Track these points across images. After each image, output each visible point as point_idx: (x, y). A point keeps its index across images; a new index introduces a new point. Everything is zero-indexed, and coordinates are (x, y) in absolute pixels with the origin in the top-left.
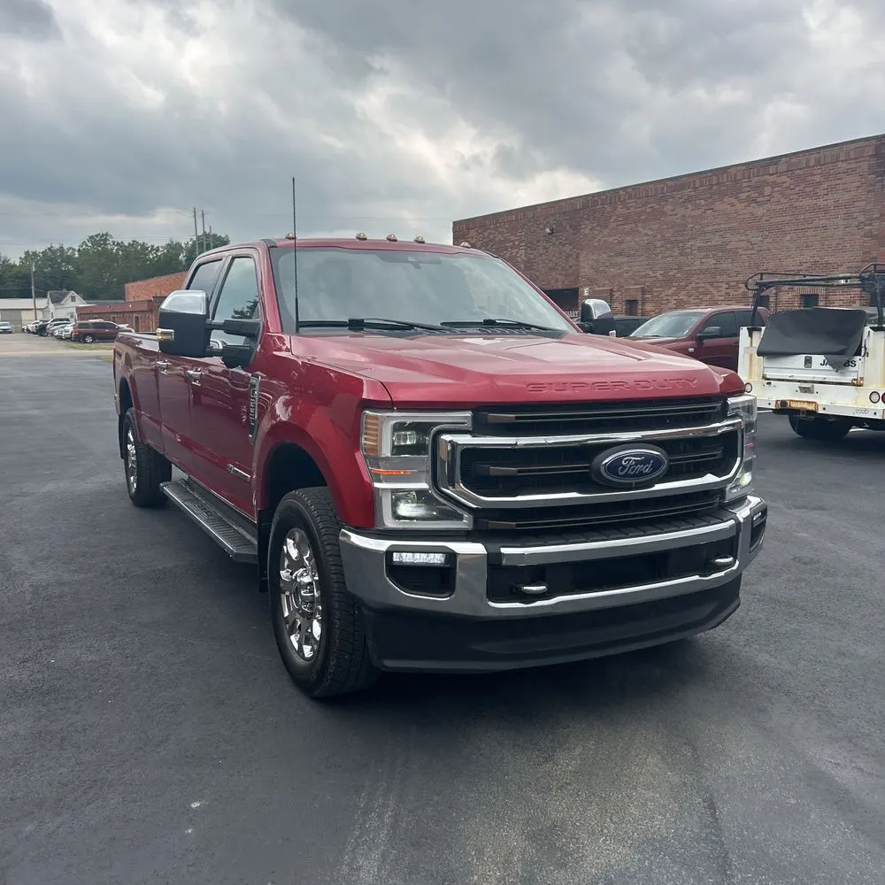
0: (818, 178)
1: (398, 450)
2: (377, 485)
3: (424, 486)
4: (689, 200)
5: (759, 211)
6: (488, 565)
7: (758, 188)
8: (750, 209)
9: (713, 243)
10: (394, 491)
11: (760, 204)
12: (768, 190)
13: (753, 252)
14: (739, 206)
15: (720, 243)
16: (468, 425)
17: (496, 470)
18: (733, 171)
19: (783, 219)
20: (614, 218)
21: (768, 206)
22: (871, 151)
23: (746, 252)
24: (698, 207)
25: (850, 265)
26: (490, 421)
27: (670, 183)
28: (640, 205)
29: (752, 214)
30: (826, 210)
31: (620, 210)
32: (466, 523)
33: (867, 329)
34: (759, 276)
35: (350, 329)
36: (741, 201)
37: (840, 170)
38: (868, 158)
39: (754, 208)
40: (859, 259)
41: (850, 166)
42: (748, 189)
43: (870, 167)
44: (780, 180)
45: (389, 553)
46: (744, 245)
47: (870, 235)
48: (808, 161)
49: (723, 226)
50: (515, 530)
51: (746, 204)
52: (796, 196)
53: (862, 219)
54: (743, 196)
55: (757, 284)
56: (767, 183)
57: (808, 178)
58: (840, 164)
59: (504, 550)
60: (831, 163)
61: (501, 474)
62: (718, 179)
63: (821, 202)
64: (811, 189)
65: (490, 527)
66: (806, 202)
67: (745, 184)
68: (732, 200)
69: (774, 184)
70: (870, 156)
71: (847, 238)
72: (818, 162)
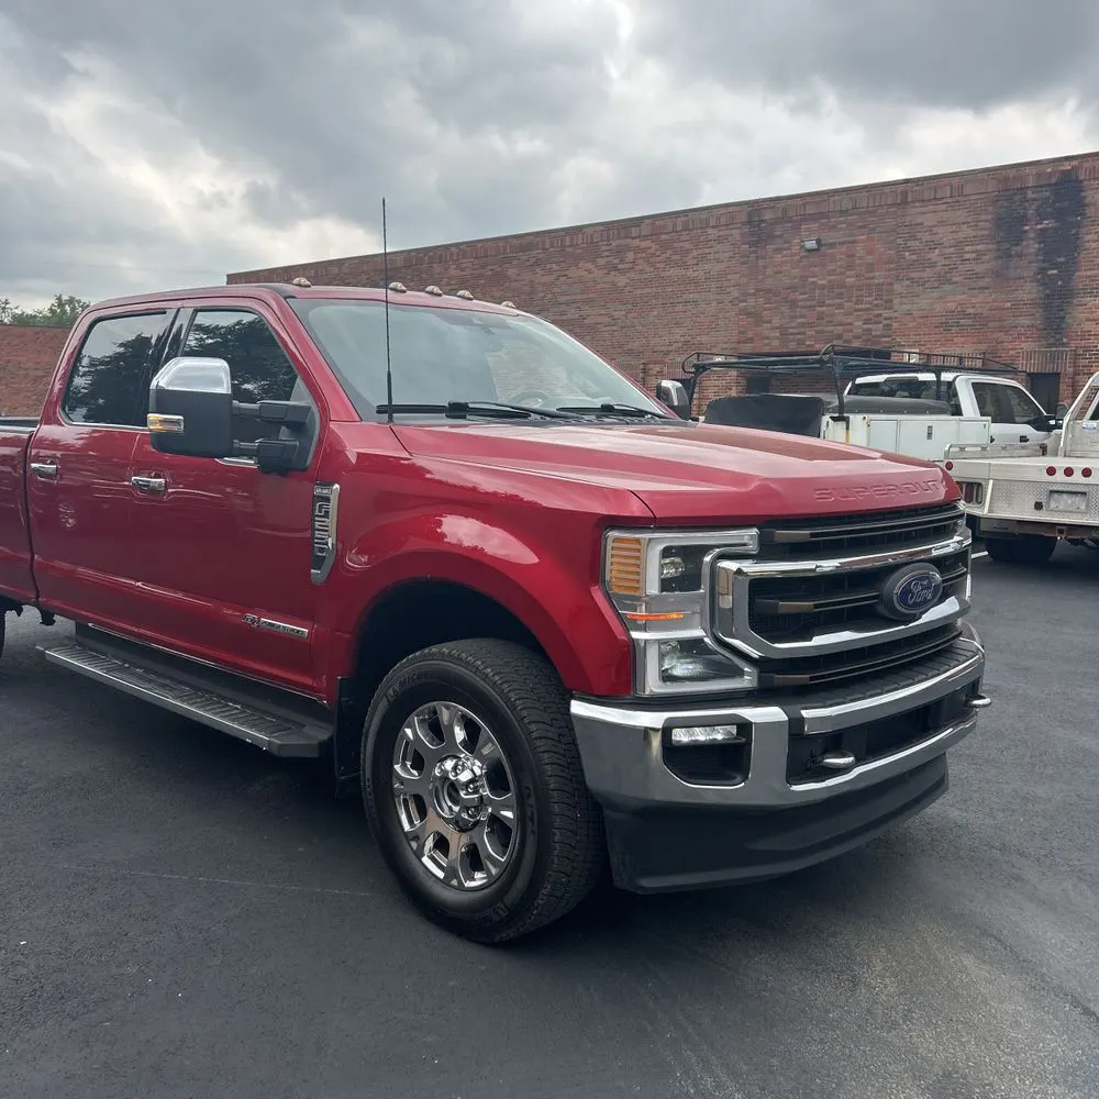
0: (687, 245)
1: (666, 584)
2: (635, 635)
3: (698, 633)
4: (538, 263)
5: (622, 281)
6: (790, 735)
7: (620, 251)
8: (610, 278)
9: (570, 316)
10: (661, 642)
11: (622, 272)
12: (630, 256)
13: (615, 328)
14: (598, 274)
15: (577, 316)
16: (753, 548)
17: (787, 606)
18: (590, 231)
19: (649, 290)
20: (445, 280)
21: (632, 275)
22: (744, 218)
23: (608, 328)
24: (550, 271)
25: (724, 346)
26: (776, 540)
27: (515, 241)
28: (478, 266)
29: (614, 284)
30: (695, 282)
31: (453, 271)
32: (748, 680)
33: (826, 418)
34: (696, 356)
35: (447, 416)
36: (599, 268)
37: (710, 237)
38: (740, 225)
39: (614, 277)
40: (734, 339)
41: (721, 233)
42: (607, 253)
43: (742, 235)
44: (644, 244)
45: (666, 731)
46: (606, 320)
47: (744, 312)
48: (674, 225)
49: (578, 297)
50: (806, 686)
51: (606, 271)
52: (663, 265)
53: (735, 294)
54: (602, 262)
55: (694, 366)
56: (629, 249)
57: (675, 245)
58: (710, 231)
59: (805, 713)
60: (701, 228)
61: (794, 611)
62: (572, 240)
63: (690, 273)
64: (678, 257)
65: (776, 683)
66: (674, 272)
67: (603, 248)
68: (589, 266)
69: (637, 250)
70: (743, 223)
71: (721, 315)
72: (686, 228)
